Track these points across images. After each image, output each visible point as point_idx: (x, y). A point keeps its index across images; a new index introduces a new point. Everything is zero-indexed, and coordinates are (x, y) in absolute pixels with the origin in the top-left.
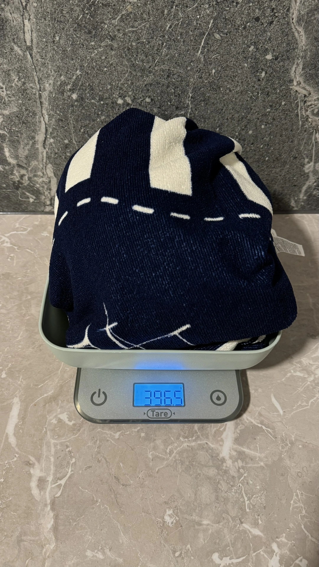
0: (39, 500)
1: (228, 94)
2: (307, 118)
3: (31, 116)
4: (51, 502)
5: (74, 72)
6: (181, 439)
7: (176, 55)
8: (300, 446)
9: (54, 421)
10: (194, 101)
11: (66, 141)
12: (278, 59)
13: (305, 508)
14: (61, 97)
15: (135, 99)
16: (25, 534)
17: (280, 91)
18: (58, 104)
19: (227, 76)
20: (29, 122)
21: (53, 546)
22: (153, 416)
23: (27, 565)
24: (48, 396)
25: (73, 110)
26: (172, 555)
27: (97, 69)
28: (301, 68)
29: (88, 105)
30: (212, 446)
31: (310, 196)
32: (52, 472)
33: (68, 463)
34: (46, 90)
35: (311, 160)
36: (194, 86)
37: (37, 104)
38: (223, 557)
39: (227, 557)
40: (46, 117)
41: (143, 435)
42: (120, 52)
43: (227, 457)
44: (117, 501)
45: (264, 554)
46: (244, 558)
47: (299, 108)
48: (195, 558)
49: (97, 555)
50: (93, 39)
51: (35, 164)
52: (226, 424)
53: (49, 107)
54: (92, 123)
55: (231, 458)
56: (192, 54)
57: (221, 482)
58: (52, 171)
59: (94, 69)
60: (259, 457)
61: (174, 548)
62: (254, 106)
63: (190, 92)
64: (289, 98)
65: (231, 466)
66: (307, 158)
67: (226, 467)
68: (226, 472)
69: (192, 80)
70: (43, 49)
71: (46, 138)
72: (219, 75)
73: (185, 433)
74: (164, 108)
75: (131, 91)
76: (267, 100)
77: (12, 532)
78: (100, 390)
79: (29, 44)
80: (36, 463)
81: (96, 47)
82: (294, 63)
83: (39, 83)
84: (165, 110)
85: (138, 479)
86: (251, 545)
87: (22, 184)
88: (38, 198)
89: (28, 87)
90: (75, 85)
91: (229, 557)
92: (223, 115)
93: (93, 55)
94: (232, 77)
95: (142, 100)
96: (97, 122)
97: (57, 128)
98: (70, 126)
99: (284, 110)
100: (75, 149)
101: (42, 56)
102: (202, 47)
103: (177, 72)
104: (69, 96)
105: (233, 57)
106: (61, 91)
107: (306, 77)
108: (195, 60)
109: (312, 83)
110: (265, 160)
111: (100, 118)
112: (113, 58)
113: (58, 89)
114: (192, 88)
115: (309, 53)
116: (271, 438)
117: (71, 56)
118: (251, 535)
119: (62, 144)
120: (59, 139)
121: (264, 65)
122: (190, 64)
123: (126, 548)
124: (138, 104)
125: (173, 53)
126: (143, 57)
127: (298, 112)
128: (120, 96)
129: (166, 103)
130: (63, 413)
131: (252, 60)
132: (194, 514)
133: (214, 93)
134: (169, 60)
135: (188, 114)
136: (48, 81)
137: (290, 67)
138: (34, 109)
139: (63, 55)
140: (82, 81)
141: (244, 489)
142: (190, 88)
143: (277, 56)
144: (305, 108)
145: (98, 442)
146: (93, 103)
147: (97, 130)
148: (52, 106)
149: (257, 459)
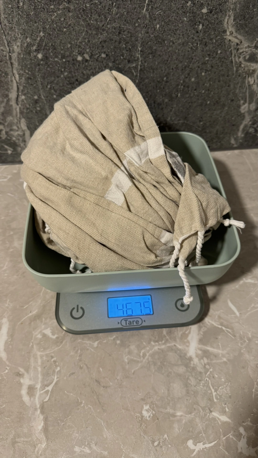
0: (29, 405)
1: (172, 46)
2: (240, 65)
3: (4, 76)
4: (40, 406)
5: (38, 34)
6: (153, 343)
7: (125, 13)
9: (39, 336)
10: (143, 54)
11: (36, 97)
12: (212, 12)
14: (28, 57)
15: (92, 55)
16: (19, 436)
17: (216, 41)
18: (27, 63)
19: (170, 30)
20: (2, 82)
21: (44, 445)
22: (126, 324)
24: (32, 315)
25: (40, 69)
26: (151, 445)
27: (58, 30)
28: (233, 19)
29: (52, 63)
30: (180, 347)
31: (247, 134)
32: (40, 380)
33: (54, 371)
34: (15, 52)
35: (245, 102)
36: (142, 41)
37: (8, 65)
38: (197, 443)
39: (200, 442)
40: (17, 76)
41: (118, 342)
42: (76, 13)
43: (194, 356)
44: (99, 401)
45: (233, 438)
46: (216, 442)
47: (233, 56)
48: (172, 446)
49: (84, 450)
50: (52, 3)
51: (11, 120)
52: (191, 328)
54: (57, 79)
55: (197, 356)
56: (138, 11)
57: (190, 378)
58: (26, 124)
59: (55, 30)
60: (222, 354)
61: (153, 438)
62: (195, 56)
63: (139, 46)
64: (223, 47)
65: (198, 363)
66: (242, 100)
67: (194, 364)
68: (194, 369)
69: (140, 35)
70: (9, 15)
71: (18, 96)
72: (163, 29)
73: (155, 338)
74: (117, 62)
75: (89, 48)
76: (205, 50)
77: (7, 435)
78: (78, 306)
80: (26, 374)
81: (55, 10)
82: (226, 15)
83: (8, 46)
84: (119, 64)
85: (116, 381)
86: (221, 430)
88: (15, 149)
90: (39, 45)
91: (202, 443)
92: (169, 66)
93: (53, 17)
94: (174, 31)
95: (98, 56)
96: (61, 78)
97: (27, 85)
98: (38, 83)
99: (220, 58)
100: (43, 104)
101: (9, 21)
102: (147, 4)
103: (127, 29)
104: (35, 56)
105: (174, 13)
106: (28, 51)
107: (237, 27)
108: (141, 17)
109: (243, 33)
110: (207, 104)
111: (63, 74)
112: (70, 19)
113: (26, 50)
114: (141, 43)
115: (238, 5)
116: (230, 336)
117: (35, 19)
118: (220, 422)
119: (33, 100)
120: (29, 95)
121: (201, 18)
122: (137, 20)
123: (110, 441)
124: (95, 60)
125: (122, 12)
126: (96, 17)
127: (232, 59)
128: (79, 54)
129: (119, 58)
130: (47, 328)
131: (190, 14)
132: (168, 407)
133: (159, 46)
134: (119, 18)
135: (139, 67)
136: (16, 44)
137: (223, 19)
138: (6, 69)
139: (27, 19)
140: (46, 42)
141: (211, 382)
142: (139, 43)
143: (212, 9)
144: (238, 55)
145: (79, 351)
146: (57, 61)
147: (61, 85)
148: (21, 66)
149: (220, 356)
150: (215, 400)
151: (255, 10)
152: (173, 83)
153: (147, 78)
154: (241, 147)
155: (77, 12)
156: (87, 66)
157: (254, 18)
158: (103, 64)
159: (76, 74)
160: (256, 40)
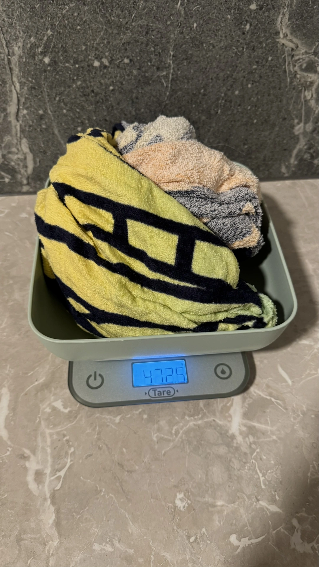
0: (37, 495)
1: (211, 51)
2: (295, 75)
3: (1, 85)
4: (50, 496)
5: (44, 32)
6: (187, 418)
7: (155, 8)
8: (313, 416)
9: (48, 410)
10: (176, 60)
11: (41, 112)
12: (262, 8)
14: (32, 61)
15: (112, 60)
16: (25, 532)
17: (266, 45)
18: (30, 69)
19: (210, 31)
21: (57, 542)
22: (155, 395)
23: (30, 565)
24: (38, 384)
25: (46, 76)
26: (186, 541)
27: (70, 28)
28: (288, 18)
29: (62, 69)
30: (220, 423)
31: (301, 160)
32: (49, 464)
33: (67, 453)
34: (15, 55)
35: (300, 121)
36: (175, 43)
37: (6, 71)
38: (241, 538)
39: (245, 537)
40: (18, 85)
41: (145, 416)
42: (93, 7)
43: (237, 433)
44: (122, 489)
45: (285, 531)
46: (264, 537)
47: (287, 63)
48: (211, 542)
49: (105, 548)
51: (9, 140)
52: (233, 399)
53: (19, 74)
54: (68, 90)
55: (241, 433)
56: (171, 6)
57: (233, 460)
58: (27, 146)
59: (66, 27)
60: (271, 431)
61: (188, 533)
62: (240, 63)
63: (171, 50)
64: (275, 52)
65: (242, 442)
66: (297, 119)
67: (237, 443)
68: (237, 449)
69: (172, 36)
70: (9, 7)
71: (18, 109)
72: (201, 29)
73: (190, 412)
74: (144, 69)
75: (108, 51)
76: (252, 56)
77: (10, 531)
78: (95, 373)
80: (32, 456)
81: (67, 2)
82: (280, 13)
83: (7, 47)
84: (145, 72)
85: (143, 464)
86: (270, 523)
88: (13, 177)
90: (46, 46)
91: (247, 538)
92: (207, 75)
93: (64, 12)
94: (215, 31)
95: (120, 62)
96: (73, 88)
97: (30, 97)
98: (44, 94)
99: (271, 66)
100: (50, 121)
101: (9, 16)
103: (157, 28)
104: (41, 61)
105: (215, 8)
106: (31, 54)
107: (293, 28)
108: (175, 13)
109: (299, 35)
110: (253, 123)
111: (76, 83)
112: (86, 15)
113: (29, 53)
114: (173, 45)
115: (295, 1)
116: (281, 410)
117: (40, 14)
118: (269, 513)
119: (37, 115)
120: (33, 109)
121: (248, 16)
122: (169, 18)
123: (137, 537)
124: (116, 66)
125: (151, 6)
126: (118, 12)
127: (285, 68)
128: (96, 58)
129: (146, 64)
130: (57, 400)
131: (235, 11)
132: (207, 496)
133: (197, 50)
134: (146, 14)
135: (171, 76)
136: (16, 44)
138: (4, 77)
139: (31, 13)
140: (54, 42)
141: (258, 465)
142: (171, 46)
143: (262, 5)
144: (293, 63)
145: (97, 428)
146: (68, 67)
147: (73, 97)
148: (23, 72)
149: (269, 433)
150: (263, 487)
151: (315, 7)
152: (212, 97)
153: (181, 90)
154: (294, 176)
155: (94, 5)
156: (106, 74)
157: (314, 17)
158: (126, 72)
159: (92, 84)
160: (315, 45)
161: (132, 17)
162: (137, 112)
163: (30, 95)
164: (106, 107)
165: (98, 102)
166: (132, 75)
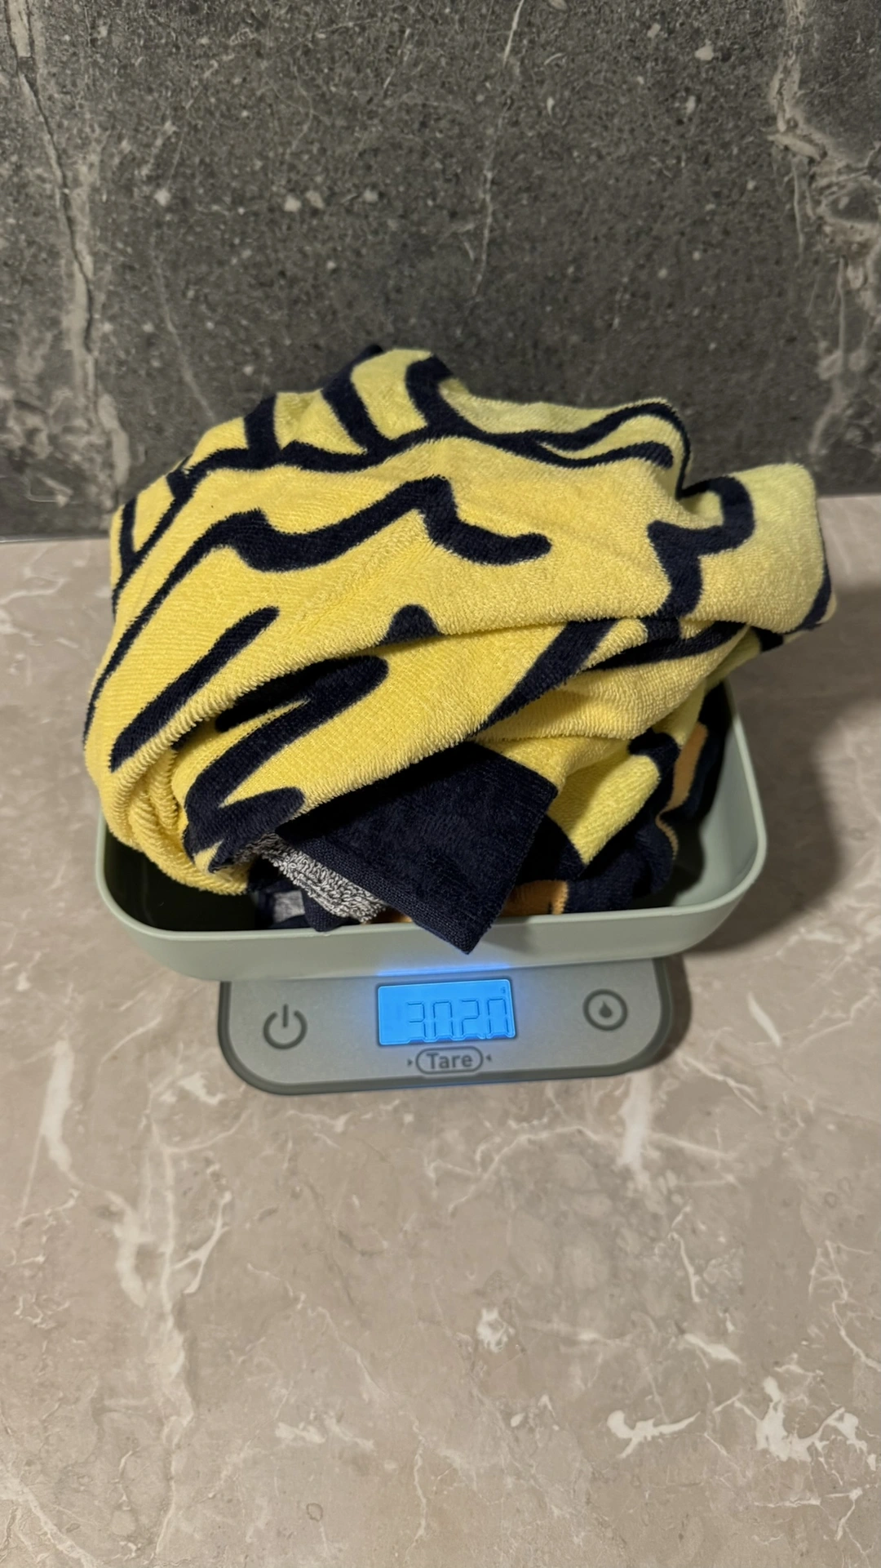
0: (141, 1304)
1: (594, 167)
2: (820, 226)
3: (45, 261)
4: (174, 1306)
5: (157, 127)
6: (512, 1124)
7: (443, 61)
8: (831, 1127)
9: (169, 1098)
10: (501, 193)
11: (148, 328)
12: (730, 57)
13: (847, 1286)
14: (125, 200)
15: (333, 194)
16: (113, 1392)
17: (740, 149)
18: (119, 221)
19: (590, 116)
20: (41, 279)
21: (189, 1418)
22: (433, 1066)
23: (124, 1468)
24: (147, 1033)
25: (162, 237)
26: (502, 1424)
27: (222, 115)
28: (797, 81)
29: (201, 220)
30: (594, 1137)
31: (838, 447)
32: (172, 1230)
33: (213, 1205)
34: (81, 185)
35: (834, 344)
36: (498, 149)
37: (58, 226)
38: (636, 1421)
39: (646, 1419)
40: (88, 261)
42: (283, 61)
43: (636, 1166)
44: (349, 1295)
45: (745, 1408)
46: (692, 1419)
47: (796, 197)
48: (562, 1428)
49: (304, 1434)
50: (204, 28)
51: (66, 398)
52: (629, 1080)
54: (217, 271)
55: (647, 1165)
56: (486, 55)
57: (625, 1232)
58: (114, 412)
59: (212, 114)
60: (722, 1161)
61: (506, 1405)
62: (670, 198)
63: (487, 166)
64: (765, 169)
65: (649, 1189)
66: (825, 339)
67: (636, 1191)
68: (635, 1204)
69: (490, 131)
70: (65, 65)
71: (90, 322)
72: (567, 114)
73: (521, 1108)
74: (415, 217)
75: (322, 173)
76: (704, 179)
77: (78, 1389)
78: (285, 1008)
79: (23, 52)
80: (129, 1211)
81: (215, 51)
82: (776, 68)
83: (60, 165)
84: (420, 223)
85: (401, 1236)
86: (709, 1386)
87: (32, 454)
88: (78, 491)
89: (32, 178)
90: (161, 163)
91: (651, 1422)
92: (584, 229)
93: (207, 74)
94: (604, 117)
95: (353, 199)
96: (232, 267)
97: (120, 290)
98: (156, 283)
99: (753, 204)
100: (173, 349)
101: (64, 87)
102: (515, 33)
103: (449, 111)
104: (148, 199)
105: (603, 59)
106: (123, 182)
107: (812, 105)
108: (496, 73)
109: (830, 123)
110: (707, 351)
111: (239, 255)
112: (264, 81)
113: (116, 179)
114: (492, 156)
115: (816, 36)
116: (752, 1109)
117: (146, 80)
118: (709, 1362)
119: (138, 336)
120: (127, 322)
121: (691, 77)
122: (481, 85)
123: (382, 1412)
124: (342, 210)
125: (432, 58)
126: (348, 72)
127: (792, 209)
128: (292, 191)
129: (421, 203)
130: (192, 1073)
131: (657, 65)
132: (555, 1317)
133: (554, 165)
134: (421, 76)
135: (486, 233)
136: (85, 158)
137: (765, 79)
138: (52, 239)
139: (122, 80)
140: (182, 153)
141: (685, 1245)
142: (487, 156)
143: (729, 49)
144: (812, 197)
145: (290, 1145)
146: (216, 214)
147: (231, 289)
148: (101, 228)
149: (718, 1166)
151: (871, 51)
152: (596, 286)
153: (514, 267)
155: (285, 57)
156: (317, 230)
157: (869, 78)
158: (369, 224)
159: (281, 255)
160: (874, 148)
161: (385, 86)
162: (400, 325)
163: (120, 284)
164: (318, 313)
165: (296, 302)
166: (385, 233)
